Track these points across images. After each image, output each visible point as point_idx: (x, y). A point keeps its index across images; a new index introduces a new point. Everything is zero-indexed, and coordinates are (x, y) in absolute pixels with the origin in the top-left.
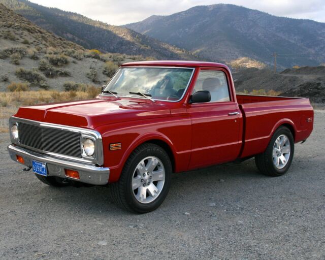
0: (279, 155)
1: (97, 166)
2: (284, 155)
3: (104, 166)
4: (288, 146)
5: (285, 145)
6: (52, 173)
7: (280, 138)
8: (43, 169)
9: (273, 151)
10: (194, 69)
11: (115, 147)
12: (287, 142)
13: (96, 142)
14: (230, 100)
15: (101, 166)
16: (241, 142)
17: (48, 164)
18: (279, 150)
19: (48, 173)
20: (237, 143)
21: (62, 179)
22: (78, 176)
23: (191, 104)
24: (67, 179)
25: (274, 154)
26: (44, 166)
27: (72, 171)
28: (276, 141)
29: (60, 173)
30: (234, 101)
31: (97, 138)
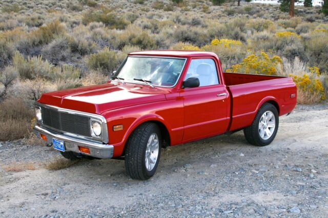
0: (264, 128)
1: (104, 144)
2: (269, 128)
3: (109, 144)
4: (274, 121)
5: (270, 120)
6: (69, 149)
7: (267, 113)
8: (61, 146)
9: (260, 124)
10: (186, 59)
11: (118, 128)
12: (272, 117)
13: (102, 125)
14: (219, 83)
15: (107, 144)
16: (229, 118)
17: (65, 141)
18: (265, 124)
19: (65, 149)
20: (225, 118)
21: (77, 154)
22: (89, 152)
23: (183, 88)
24: (81, 154)
25: (260, 126)
26: (62, 143)
27: (84, 148)
28: (263, 116)
29: (75, 149)
30: (222, 84)
31: (103, 121)
